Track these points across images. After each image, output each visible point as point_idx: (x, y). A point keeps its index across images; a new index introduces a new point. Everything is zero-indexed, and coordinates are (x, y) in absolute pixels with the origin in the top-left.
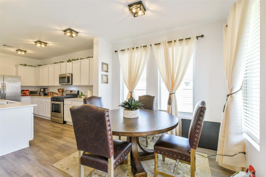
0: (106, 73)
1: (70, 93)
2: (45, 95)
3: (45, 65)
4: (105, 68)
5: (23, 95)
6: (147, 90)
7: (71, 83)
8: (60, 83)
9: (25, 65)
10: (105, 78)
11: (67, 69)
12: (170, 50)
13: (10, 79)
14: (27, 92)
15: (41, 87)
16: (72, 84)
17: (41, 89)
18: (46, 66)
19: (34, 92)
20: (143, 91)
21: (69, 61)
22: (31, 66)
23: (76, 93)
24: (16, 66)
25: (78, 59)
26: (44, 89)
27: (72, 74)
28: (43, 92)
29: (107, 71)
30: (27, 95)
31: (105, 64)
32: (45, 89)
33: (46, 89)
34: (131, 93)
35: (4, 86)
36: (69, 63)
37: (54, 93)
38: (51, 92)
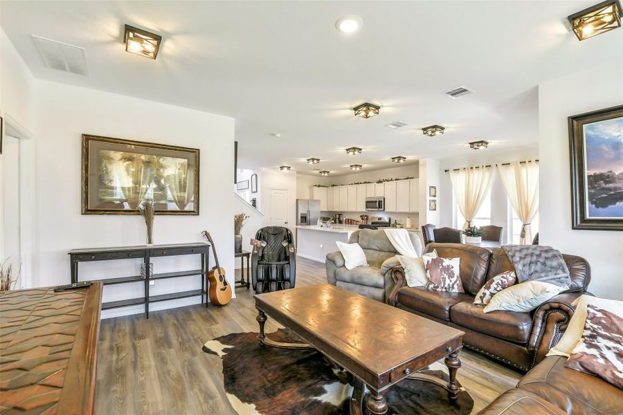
0: (434, 198)
1: (378, 221)
4: (433, 193)
6: (491, 219)
8: (367, 207)
9: (319, 186)
10: (432, 204)
11: (376, 191)
12: (524, 171)
13: (312, 204)
15: (335, 213)
16: (384, 209)
18: (345, 186)
19: (327, 218)
20: (486, 221)
21: (380, 182)
22: (324, 187)
23: (387, 221)
24: (311, 187)
25: (392, 180)
27: (384, 198)
29: (435, 196)
31: (433, 187)
34: (469, 222)
35: (309, 211)
36: (380, 184)
37: (354, 221)
38: (348, 219)
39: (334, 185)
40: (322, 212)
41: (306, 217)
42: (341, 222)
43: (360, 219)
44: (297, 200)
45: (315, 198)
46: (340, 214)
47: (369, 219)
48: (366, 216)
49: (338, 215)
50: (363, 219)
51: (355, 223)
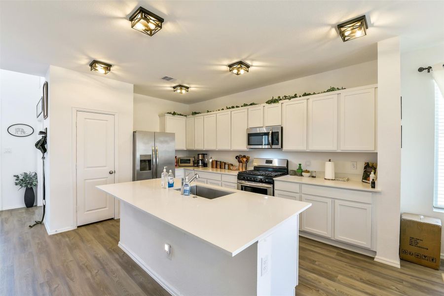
1: (267, 165)
3: (208, 112)
7: (279, 146)
8: (249, 144)
9: (174, 114)
13: (162, 139)
15: (197, 152)
16: (282, 147)
17: (199, 155)
18: (212, 113)
19: (185, 159)
21: (273, 101)
22: (181, 115)
23: (282, 165)
24: (162, 116)
25: (295, 96)
26: (204, 155)
27: (282, 128)
28: (202, 160)
35: (155, 151)
36: (273, 105)
37: (225, 163)
38: (217, 161)
39: (196, 113)
40: (176, 151)
41: (149, 161)
42: (205, 165)
43: (235, 162)
44: (134, 132)
45: (168, 130)
46: (204, 154)
47: (250, 161)
48: (244, 157)
49: (202, 154)
50: (240, 162)
51: (227, 166)
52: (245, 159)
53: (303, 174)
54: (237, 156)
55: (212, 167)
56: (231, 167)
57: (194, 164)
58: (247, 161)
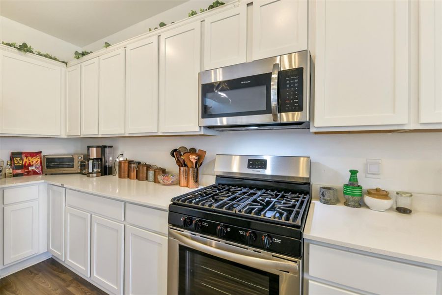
1: (251, 171)
2: (105, 174)
3: (107, 45)
5: (19, 171)
14: (35, 160)
17: (89, 147)
18: (115, 46)
19: (59, 159)
22: (50, 58)
26: (102, 148)
28: (97, 159)
30: (35, 173)
32: (105, 147)
33: (107, 150)
37: (149, 167)
38: (130, 163)
42: (106, 171)
47: (206, 161)
48: (193, 151)
49: (98, 147)
50: (182, 164)
51: (151, 174)
52: (193, 158)
53: (368, 199)
54: (175, 150)
55: (120, 177)
56: (160, 178)
57: (81, 169)
58: (199, 163)
